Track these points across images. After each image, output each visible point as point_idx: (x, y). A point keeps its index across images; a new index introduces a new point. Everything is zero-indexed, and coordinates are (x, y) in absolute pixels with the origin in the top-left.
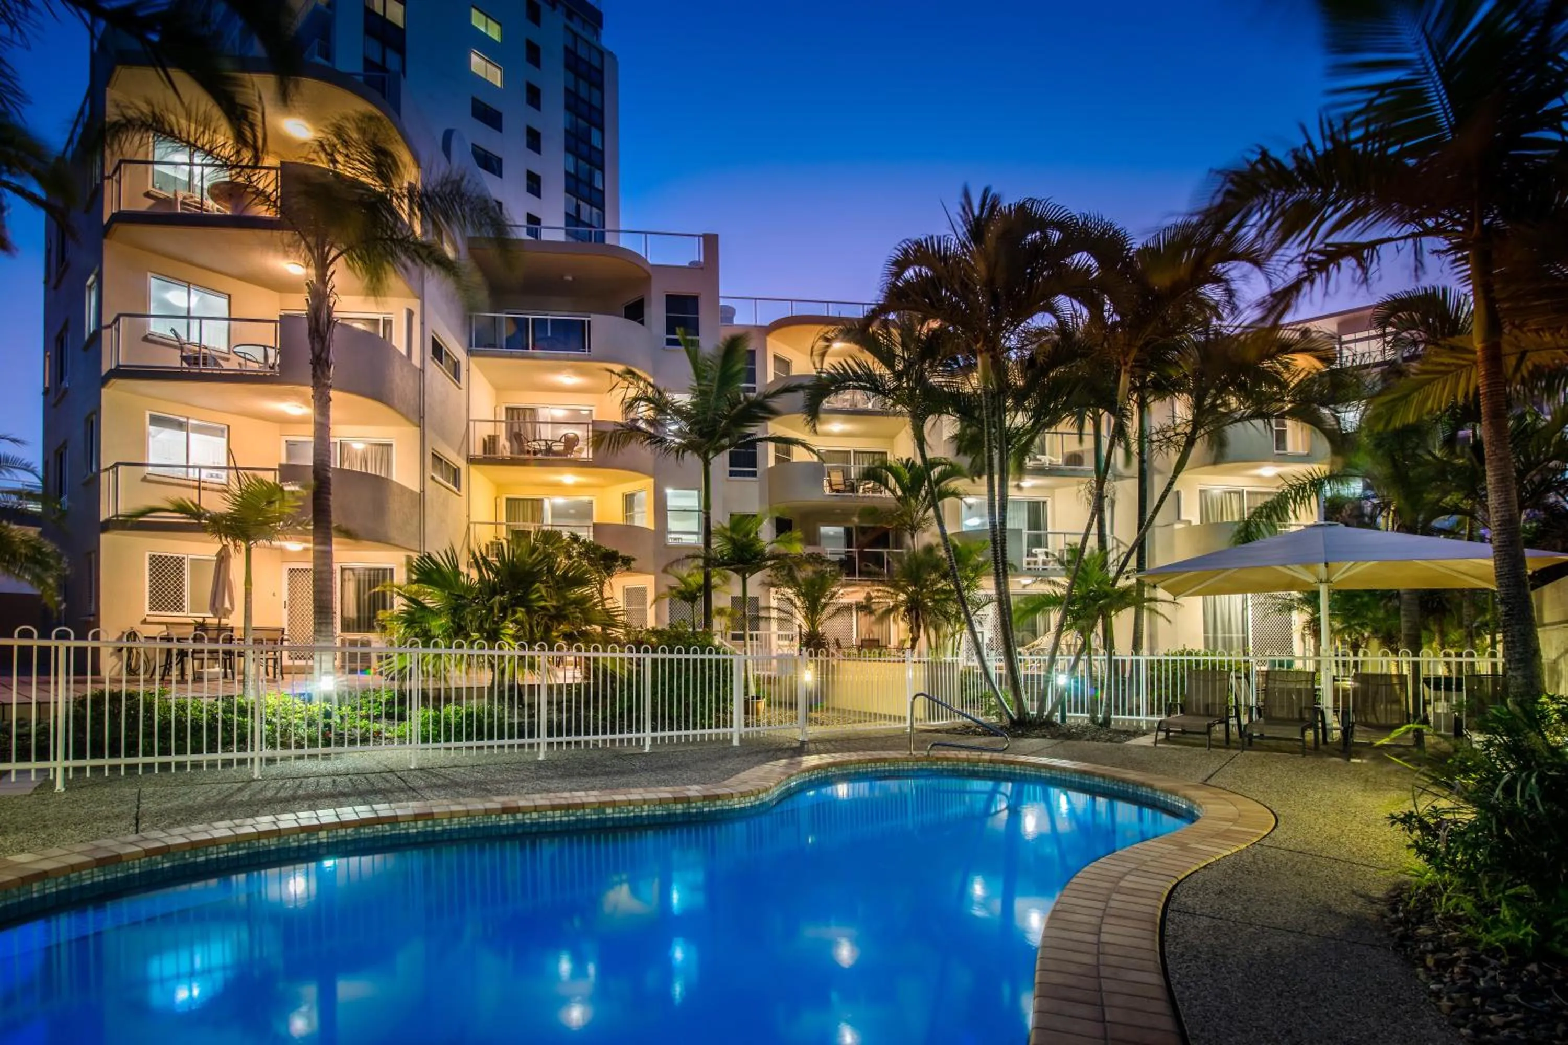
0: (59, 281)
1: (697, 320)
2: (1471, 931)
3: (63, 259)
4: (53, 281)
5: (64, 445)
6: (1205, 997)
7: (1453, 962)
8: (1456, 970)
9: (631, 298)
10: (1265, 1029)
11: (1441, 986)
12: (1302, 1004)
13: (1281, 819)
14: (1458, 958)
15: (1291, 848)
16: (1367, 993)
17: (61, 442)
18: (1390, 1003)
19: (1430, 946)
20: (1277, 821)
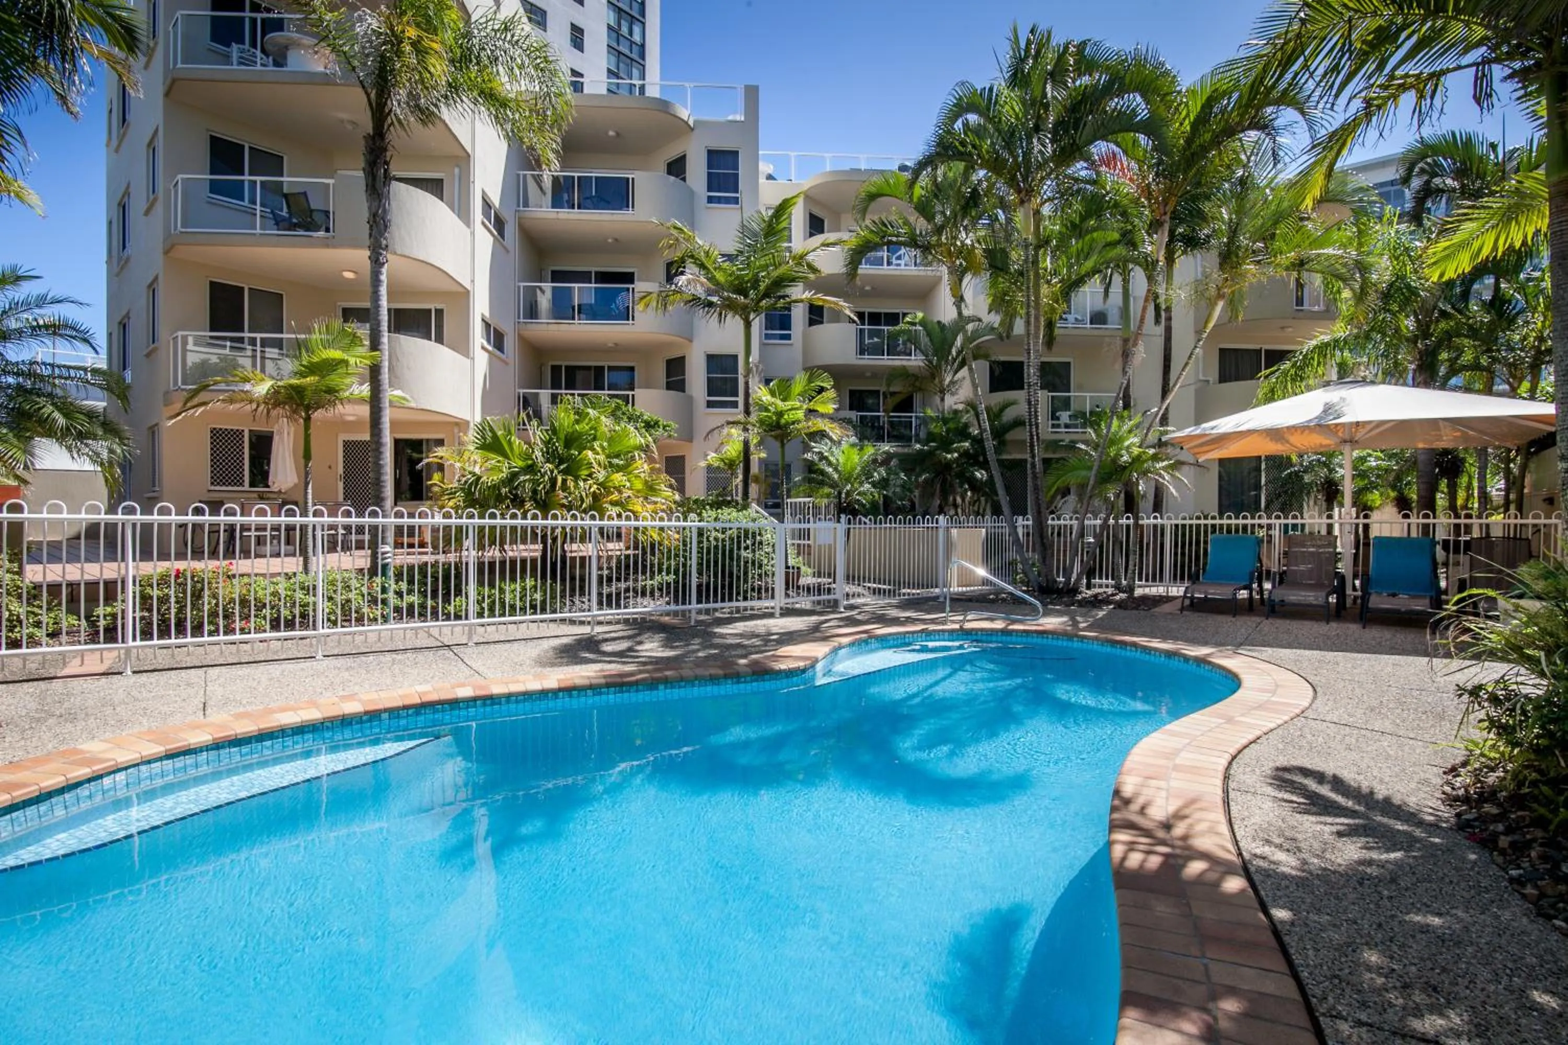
0: (119, 146)
1: (736, 176)
2: (1542, 811)
3: (124, 120)
4: (115, 143)
5: (127, 316)
6: (1287, 887)
7: (1528, 845)
8: (1533, 854)
9: (673, 153)
10: (1356, 923)
11: (1521, 871)
12: (1386, 893)
13: (1318, 689)
14: (1534, 840)
15: (1335, 720)
16: (1447, 880)
17: (124, 313)
18: (1473, 892)
19: (1500, 827)
20: (1315, 690)
